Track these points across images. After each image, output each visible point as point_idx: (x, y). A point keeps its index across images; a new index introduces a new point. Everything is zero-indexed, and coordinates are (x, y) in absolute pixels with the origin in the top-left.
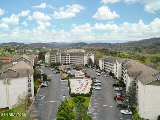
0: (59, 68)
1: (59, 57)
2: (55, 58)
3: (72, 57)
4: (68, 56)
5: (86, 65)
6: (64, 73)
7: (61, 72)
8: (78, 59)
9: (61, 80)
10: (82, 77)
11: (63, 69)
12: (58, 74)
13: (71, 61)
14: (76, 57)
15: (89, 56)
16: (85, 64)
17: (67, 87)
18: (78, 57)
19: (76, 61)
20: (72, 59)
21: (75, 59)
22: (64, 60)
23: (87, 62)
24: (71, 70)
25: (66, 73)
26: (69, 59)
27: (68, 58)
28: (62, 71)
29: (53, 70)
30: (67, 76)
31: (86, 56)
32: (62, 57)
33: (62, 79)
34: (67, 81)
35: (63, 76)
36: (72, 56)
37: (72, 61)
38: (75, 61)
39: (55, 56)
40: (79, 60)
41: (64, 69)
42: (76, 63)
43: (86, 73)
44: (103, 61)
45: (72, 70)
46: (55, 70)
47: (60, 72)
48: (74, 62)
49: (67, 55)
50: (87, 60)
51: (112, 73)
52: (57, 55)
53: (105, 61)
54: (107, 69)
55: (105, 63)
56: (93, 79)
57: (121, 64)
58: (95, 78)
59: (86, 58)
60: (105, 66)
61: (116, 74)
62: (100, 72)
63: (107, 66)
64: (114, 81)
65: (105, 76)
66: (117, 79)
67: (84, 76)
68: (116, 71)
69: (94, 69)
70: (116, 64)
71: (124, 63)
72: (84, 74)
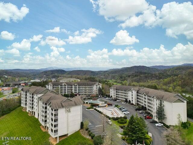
1: (64, 88)
2: (60, 89)
4: (76, 86)
8: (86, 89)
9: (86, 109)
14: (85, 87)
18: (86, 87)
19: (85, 91)
20: (80, 89)
21: (83, 89)
22: (71, 89)
25: (87, 103)
26: (77, 89)
30: (91, 106)
31: (96, 86)
32: (68, 88)
34: (94, 110)
37: (80, 91)
39: (60, 87)
42: (85, 93)
48: (83, 92)
51: (128, 100)
52: (62, 86)
53: (116, 90)
54: (119, 97)
55: (116, 92)
56: (116, 106)
57: (136, 92)
58: (118, 105)
59: (96, 88)
60: (116, 94)
61: (132, 101)
62: (115, 100)
63: (119, 95)
64: (133, 106)
65: (123, 103)
66: (135, 105)
67: (106, 104)
68: (132, 98)
69: (107, 98)
70: (131, 92)
71: (138, 91)
72: (105, 103)
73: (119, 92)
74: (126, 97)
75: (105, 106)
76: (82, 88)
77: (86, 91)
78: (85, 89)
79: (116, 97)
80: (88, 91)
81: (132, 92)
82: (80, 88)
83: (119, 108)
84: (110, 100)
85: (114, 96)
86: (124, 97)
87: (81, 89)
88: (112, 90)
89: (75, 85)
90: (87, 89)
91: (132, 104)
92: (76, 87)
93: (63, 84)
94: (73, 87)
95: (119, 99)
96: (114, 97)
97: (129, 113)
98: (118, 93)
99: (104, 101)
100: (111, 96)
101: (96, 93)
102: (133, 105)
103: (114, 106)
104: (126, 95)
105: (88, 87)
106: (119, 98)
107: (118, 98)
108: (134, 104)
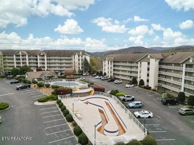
0: (26, 77)
1: (23, 59)
2: (15, 61)
3: (51, 58)
4: (43, 56)
5: (79, 71)
6: (40, 86)
7: (32, 86)
8: (62, 62)
9: (37, 103)
10: (88, 93)
11: (36, 80)
12: (27, 90)
13: (49, 65)
14: (59, 58)
15: (84, 56)
16: (77, 70)
17: (63, 122)
18: (62, 58)
19: (59, 65)
20: (51, 61)
21: (57, 61)
22: (35, 61)
23: (81, 66)
24: (54, 81)
25: (48, 86)
26: (46, 61)
27: (44, 60)
28: (35, 82)
29: (12, 83)
30: (52, 93)
31: (79, 56)
32: (29, 59)
33: (39, 101)
34: (54, 105)
35: (40, 94)
36: (51, 56)
37: (51, 65)
38: (57, 65)
39: (15, 57)
40: (66, 63)
41: (40, 79)
42: (59, 69)
43: (93, 84)
44: (111, 62)
45: (56, 80)
46: (18, 82)
47: (29, 86)
48: (56, 67)
49: (40, 56)
50: (81, 62)
51: (138, 80)
52: (19, 56)
53: (114, 62)
54: (118, 75)
55: (114, 66)
56: (114, 93)
57: (158, 61)
58: (117, 91)
59: (79, 60)
60: (114, 70)
61: (148, 81)
62: (112, 80)
63: (118, 71)
64: (151, 93)
65: (127, 86)
66: (154, 90)
67: (91, 89)
68: (148, 75)
69: (97, 77)
70: (147, 63)
71: (162, 60)
72: (89, 86)
73: (118, 66)
74: (133, 75)
75: (89, 93)
76: (55, 59)
77: (62, 65)
78: (59, 62)
79: (112, 75)
80: (64, 65)
81: (149, 63)
82: (52, 59)
83: (120, 99)
84: (103, 80)
85: (110, 72)
86: (129, 74)
87: (53, 61)
88: (107, 62)
89: (42, 54)
90: (64, 61)
91: (148, 88)
92: (43, 58)
93: (20, 53)
94: (39, 57)
95: (118, 79)
96: (109, 75)
97: (151, 115)
98: (116, 68)
99: (88, 82)
100: (105, 74)
101: (79, 68)
102: (151, 91)
103: (109, 92)
104: (133, 70)
105: (65, 58)
106: (119, 77)
107: (116, 77)
108: (153, 88)
